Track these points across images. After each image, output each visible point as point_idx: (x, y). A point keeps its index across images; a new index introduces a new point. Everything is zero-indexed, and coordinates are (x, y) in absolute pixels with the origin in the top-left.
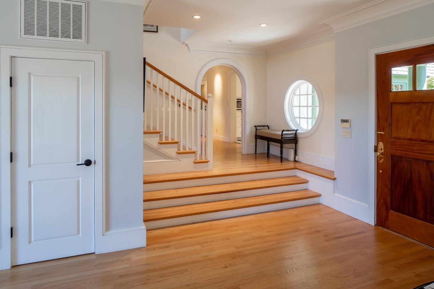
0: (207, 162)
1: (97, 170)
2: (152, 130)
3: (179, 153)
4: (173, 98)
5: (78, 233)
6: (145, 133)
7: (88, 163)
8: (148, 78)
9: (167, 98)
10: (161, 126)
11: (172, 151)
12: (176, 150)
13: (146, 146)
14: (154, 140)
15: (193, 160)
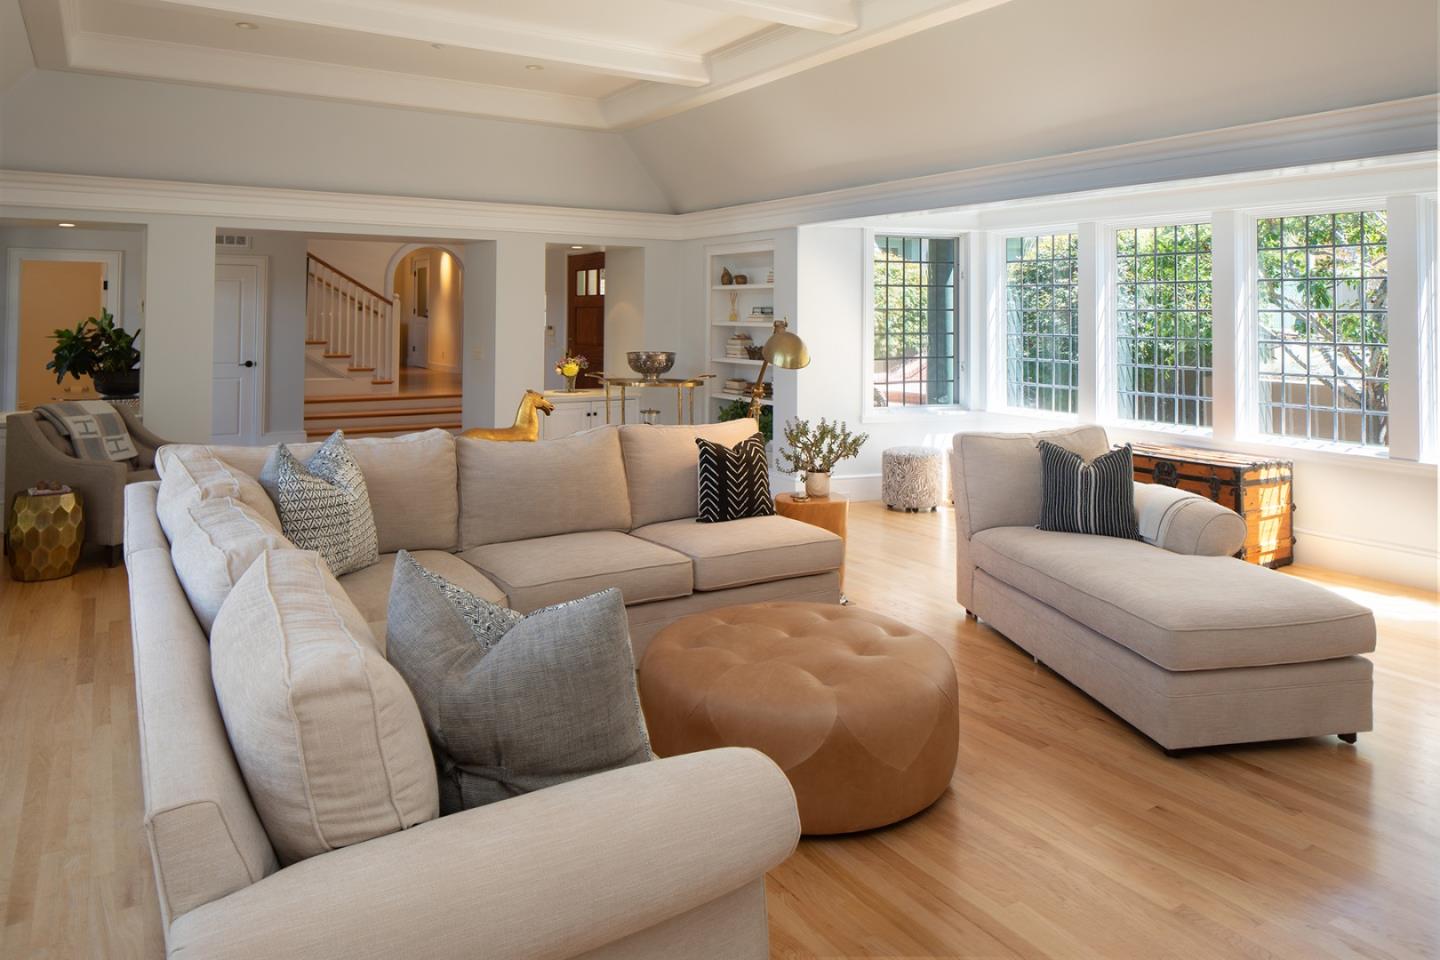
0: (390, 383)
1: (257, 372)
2: (315, 339)
3: (351, 370)
4: (344, 294)
5: (238, 433)
6: (307, 343)
7: (249, 364)
8: (312, 270)
9: (337, 296)
10: (328, 336)
11: (342, 367)
12: (347, 366)
13: (309, 361)
14: (318, 353)
15: (371, 379)
